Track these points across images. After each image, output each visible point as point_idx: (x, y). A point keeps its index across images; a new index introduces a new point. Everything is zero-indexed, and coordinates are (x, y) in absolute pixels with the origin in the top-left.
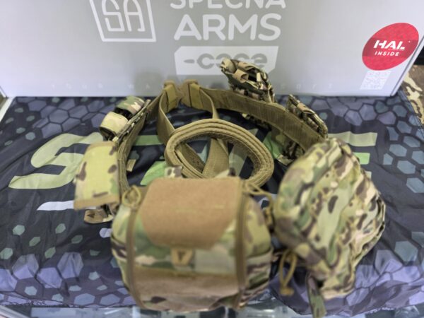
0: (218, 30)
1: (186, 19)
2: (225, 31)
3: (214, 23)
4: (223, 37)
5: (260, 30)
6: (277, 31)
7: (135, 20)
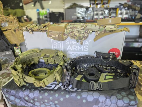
0: (75, 48)
1: (69, 46)
2: (77, 49)
5: (84, 49)
6: (88, 49)
7: (59, 46)
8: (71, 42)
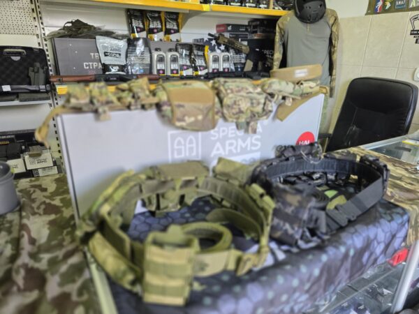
0: (233, 148)
1: (218, 145)
2: (236, 148)
3: (231, 145)
4: (235, 151)
5: (252, 145)
6: (259, 143)
7: (191, 149)
8: (224, 131)
